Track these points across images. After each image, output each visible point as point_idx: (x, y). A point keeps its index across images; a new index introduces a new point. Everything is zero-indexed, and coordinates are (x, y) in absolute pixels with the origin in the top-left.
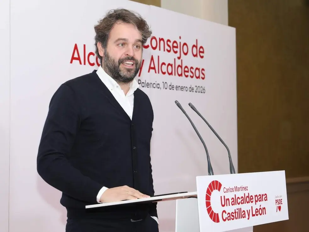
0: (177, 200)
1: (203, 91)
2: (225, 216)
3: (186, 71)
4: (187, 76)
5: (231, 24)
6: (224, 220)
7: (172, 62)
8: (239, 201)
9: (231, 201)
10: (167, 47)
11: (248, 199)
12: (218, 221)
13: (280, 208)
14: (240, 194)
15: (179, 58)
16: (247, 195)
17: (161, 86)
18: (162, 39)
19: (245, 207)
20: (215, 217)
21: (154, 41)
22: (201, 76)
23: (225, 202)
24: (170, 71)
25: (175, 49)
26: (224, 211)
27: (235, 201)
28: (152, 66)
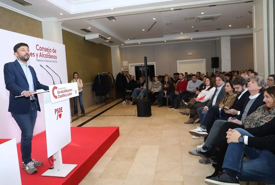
0: (44, 93)
1: (57, 62)
2: (59, 96)
3: (51, 57)
4: (51, 58)
5: (64, 44)
6: (59, 98)
7: (47, 54)
8: (63, 92)
9: (61, 92)
10: (45, 50)
11: (66, 91)
12: (57, 98)
13: (76, 93)
14: (63, 90)
15: (49, 53)
16: (66, 90)
17: (44, 61)
18: (43, 48)
19: (66, 93)
20: (56, 97)
21: (41, 48)
22: (56, 58)
23: (59, 92)
24: (46, 57)
25: (47, 51)
26: (59, 95)
27: (62, 92)
28: (41, 55)
